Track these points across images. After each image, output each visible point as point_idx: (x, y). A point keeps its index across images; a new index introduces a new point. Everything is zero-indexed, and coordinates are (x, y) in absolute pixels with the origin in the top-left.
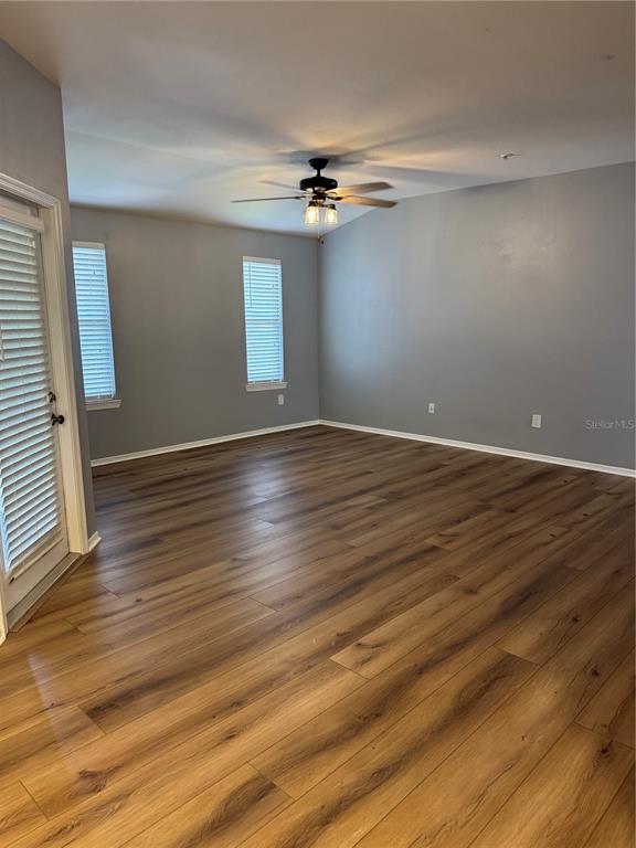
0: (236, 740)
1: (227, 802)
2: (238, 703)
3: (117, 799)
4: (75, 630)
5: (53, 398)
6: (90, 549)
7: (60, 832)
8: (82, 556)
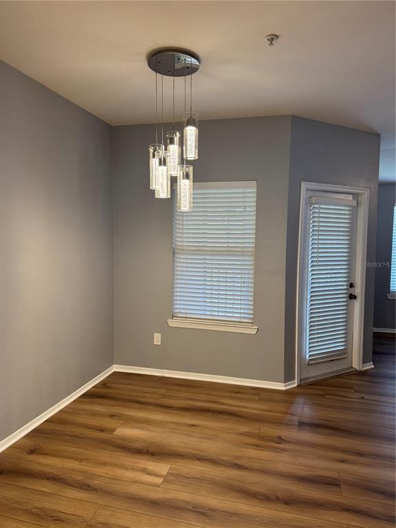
0: (343, 464)
1: (314, 476)
2: (361, 454)
3: (281, 449)
4: (324, 395)
5: (352, 285)
6: (364, 369)
7: (257, 445)
8: (356, 370)
